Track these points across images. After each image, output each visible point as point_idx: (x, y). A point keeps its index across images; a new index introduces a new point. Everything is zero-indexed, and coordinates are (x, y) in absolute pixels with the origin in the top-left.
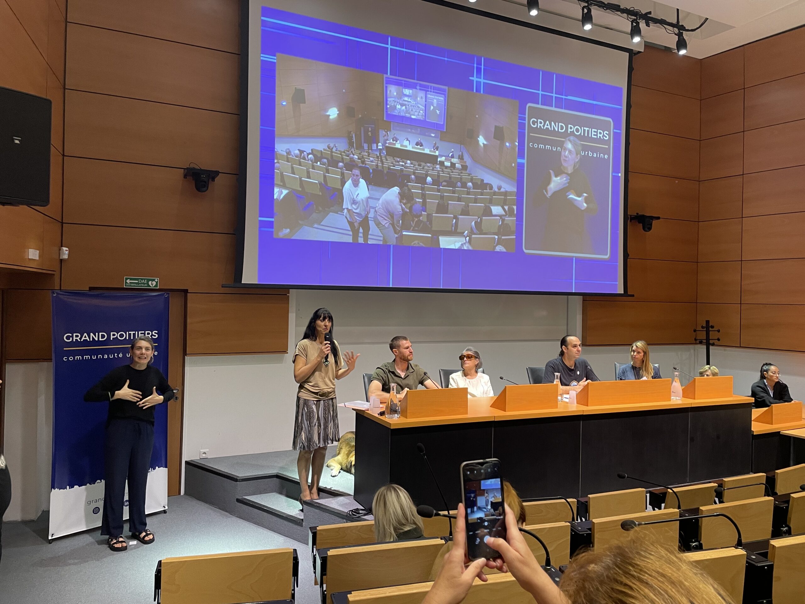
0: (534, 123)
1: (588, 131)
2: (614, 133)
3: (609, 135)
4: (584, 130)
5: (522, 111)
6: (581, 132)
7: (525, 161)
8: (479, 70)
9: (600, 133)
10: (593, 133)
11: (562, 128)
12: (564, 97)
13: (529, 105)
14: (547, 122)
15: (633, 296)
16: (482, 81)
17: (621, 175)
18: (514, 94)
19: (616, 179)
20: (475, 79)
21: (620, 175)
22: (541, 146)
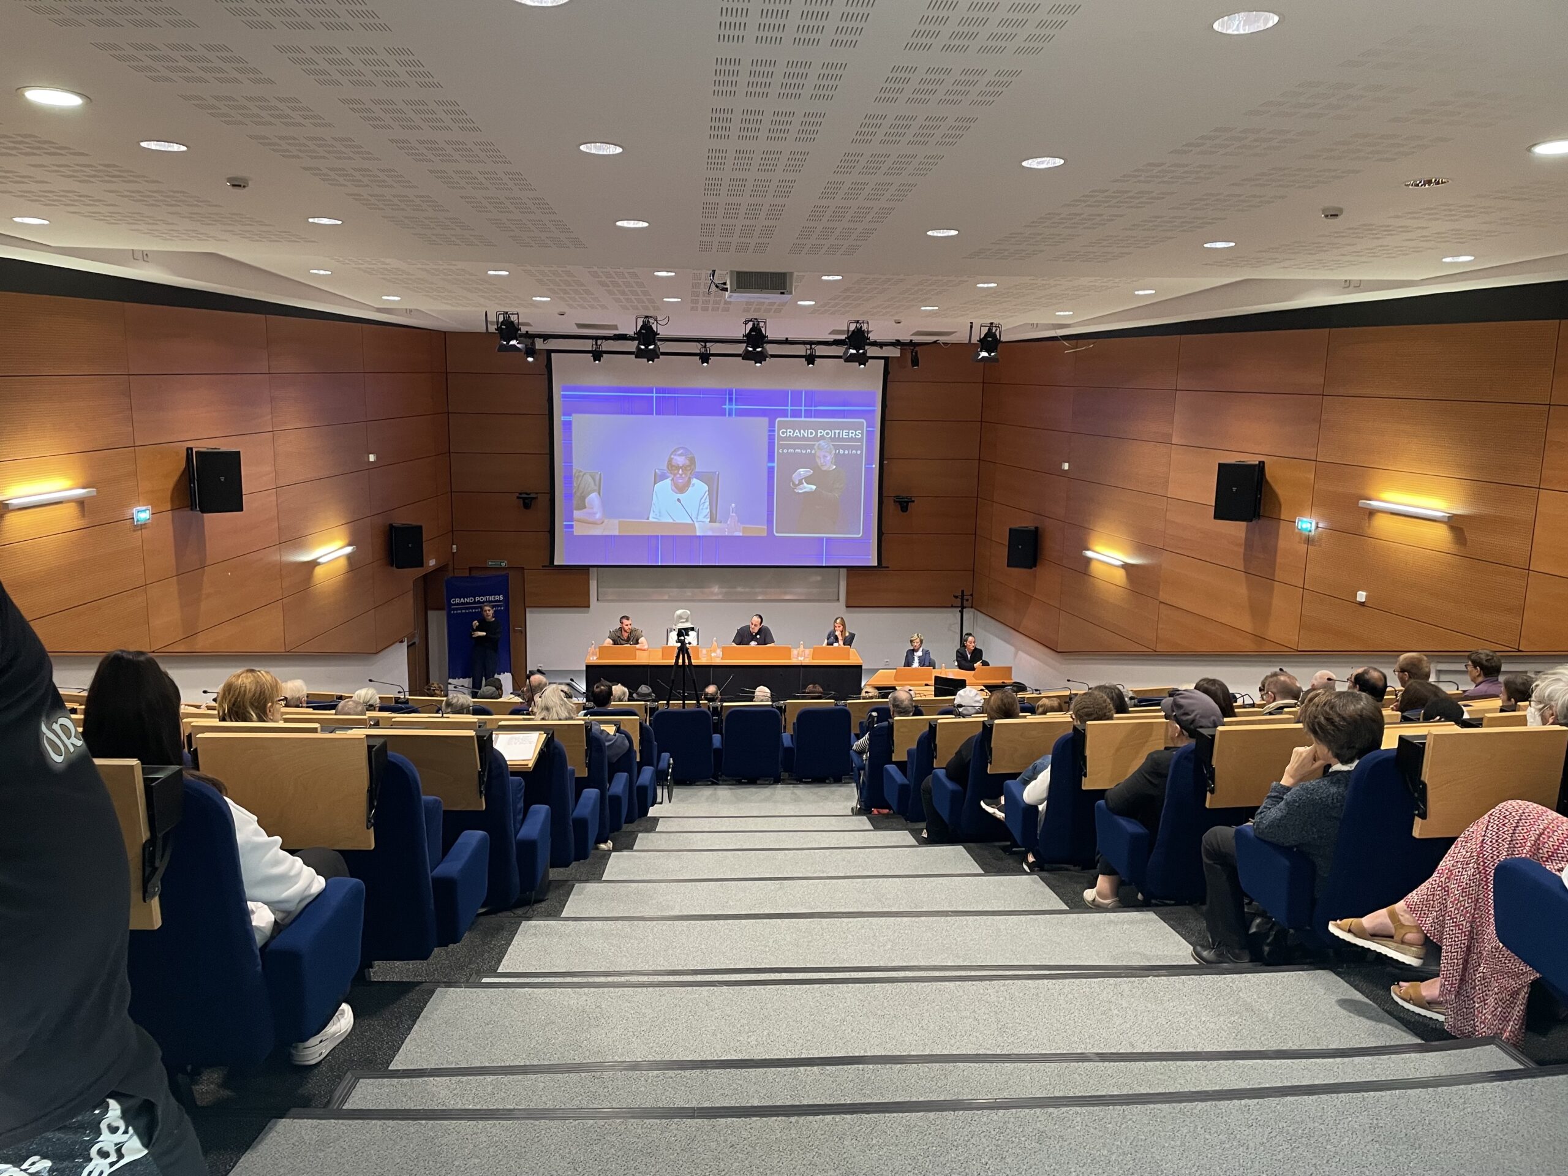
0: (783, 433)
1: (839, 433)
2: (868, 432)
3: (862, 434)
4: (835, 433)
5: (772, 425)
6: (831, 434)
7: (775, 465)
8: (731, 400)
9: (852, 433)
10: (844, 434)
11: (812, 433)
12: (813, 408)
13: (778, 419)
14: (797, 431)
15: (888, 567)
16: (734, 407)
17: (876, 466)
18: (763, 413)
19: (869, 471)
20: (727, 407)
21: (874, 466)
22: (791, 450)
